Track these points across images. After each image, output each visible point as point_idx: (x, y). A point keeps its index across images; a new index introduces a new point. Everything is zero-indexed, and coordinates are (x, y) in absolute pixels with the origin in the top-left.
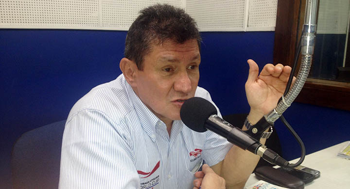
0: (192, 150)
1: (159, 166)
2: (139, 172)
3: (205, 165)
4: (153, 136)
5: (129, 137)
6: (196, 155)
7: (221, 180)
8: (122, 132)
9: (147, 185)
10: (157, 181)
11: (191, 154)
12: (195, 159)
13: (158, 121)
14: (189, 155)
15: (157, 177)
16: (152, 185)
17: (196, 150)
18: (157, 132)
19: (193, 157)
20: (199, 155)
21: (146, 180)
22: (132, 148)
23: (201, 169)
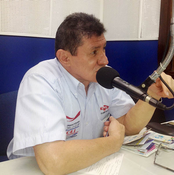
0: (102, 106)
1: (80, 114)
2: (67, 117)
3: (111, 117)
4: (76, 94)
5: (60, 91)
6: (104, 109)
7: (122, 126)
8: (55, 88)
9: (72, 127)
10: (78, 125)
11: (101, 109)
12: (104, 113)
13: (79, 83)
14: (100, 109)
15: (78, 122)
16: (74, 128)
17: (104, 106)
18: (78, 92)
19: (102, 111)
20: (107, 110)
21: (71, 123)
22: (62, 99)
23: (108, 120)
